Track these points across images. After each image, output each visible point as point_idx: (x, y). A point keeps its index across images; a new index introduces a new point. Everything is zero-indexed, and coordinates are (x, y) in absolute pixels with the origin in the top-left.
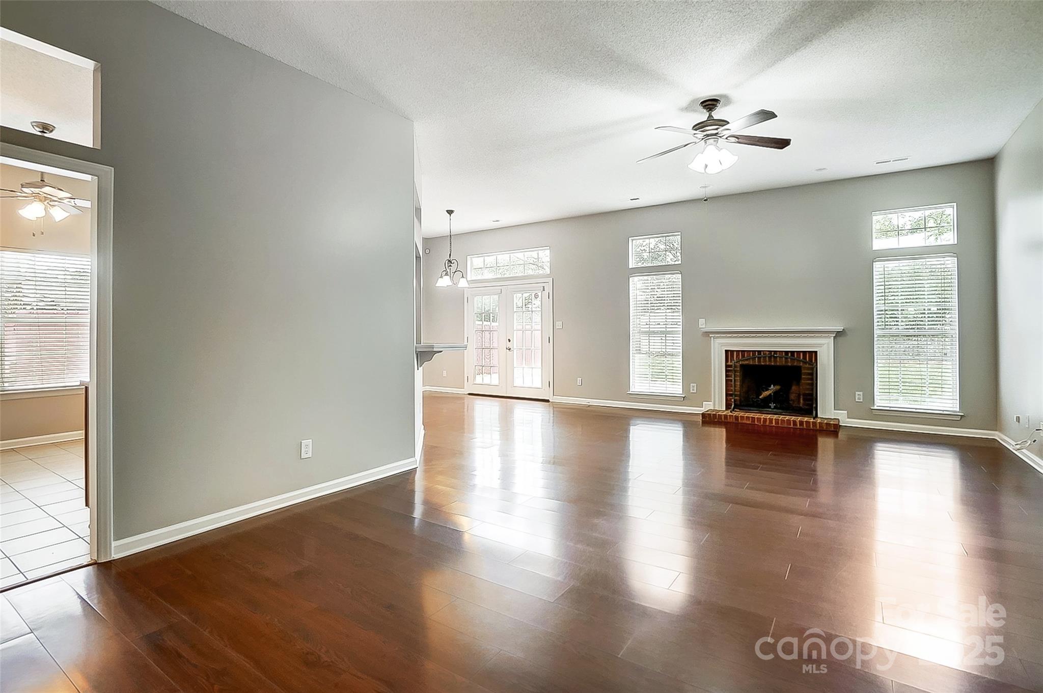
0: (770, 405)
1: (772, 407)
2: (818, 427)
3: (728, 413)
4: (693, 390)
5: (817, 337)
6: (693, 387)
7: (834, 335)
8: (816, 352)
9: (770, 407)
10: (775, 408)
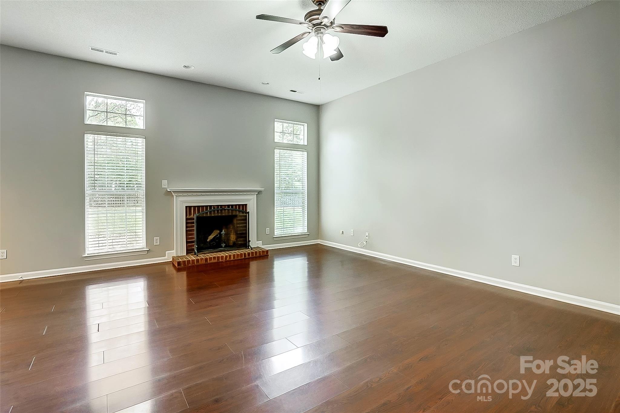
0: (222, 245)
1: (223, 246)
2: (258, 255)
3: (192, 257)
4: (157, 243)
5: (245, 195)
6: (157, 240)
7: (257, 193)
8: (246, 205)
9: (222, 247)
10: (225, 247)
